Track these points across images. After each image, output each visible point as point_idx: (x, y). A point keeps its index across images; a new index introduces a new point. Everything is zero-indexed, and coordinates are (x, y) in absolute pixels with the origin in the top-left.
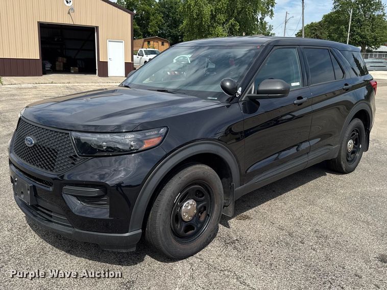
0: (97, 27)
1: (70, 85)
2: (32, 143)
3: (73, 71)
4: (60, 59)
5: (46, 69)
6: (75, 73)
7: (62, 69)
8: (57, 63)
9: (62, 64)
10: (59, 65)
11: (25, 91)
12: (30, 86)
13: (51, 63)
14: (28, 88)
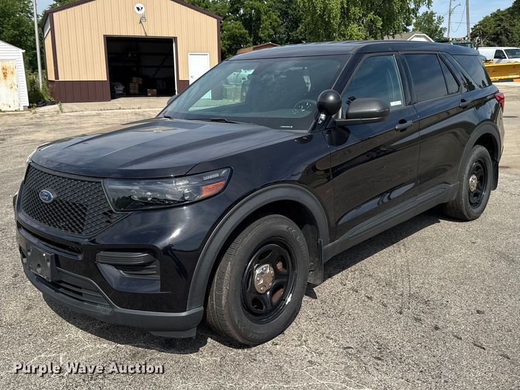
0: (175, 38)
1: (140, 110)
2: (50, 198)
3: (150, 94)
4: (135, 79)
5: (117, 92)
6: (152, 96)
7: (137, 92)
8: (131, 85)
9: (137, 85)
10: (134, 86)
11: (85, 118)
12: (94, 112)
13: (124, 85)
14: (91, 115)
